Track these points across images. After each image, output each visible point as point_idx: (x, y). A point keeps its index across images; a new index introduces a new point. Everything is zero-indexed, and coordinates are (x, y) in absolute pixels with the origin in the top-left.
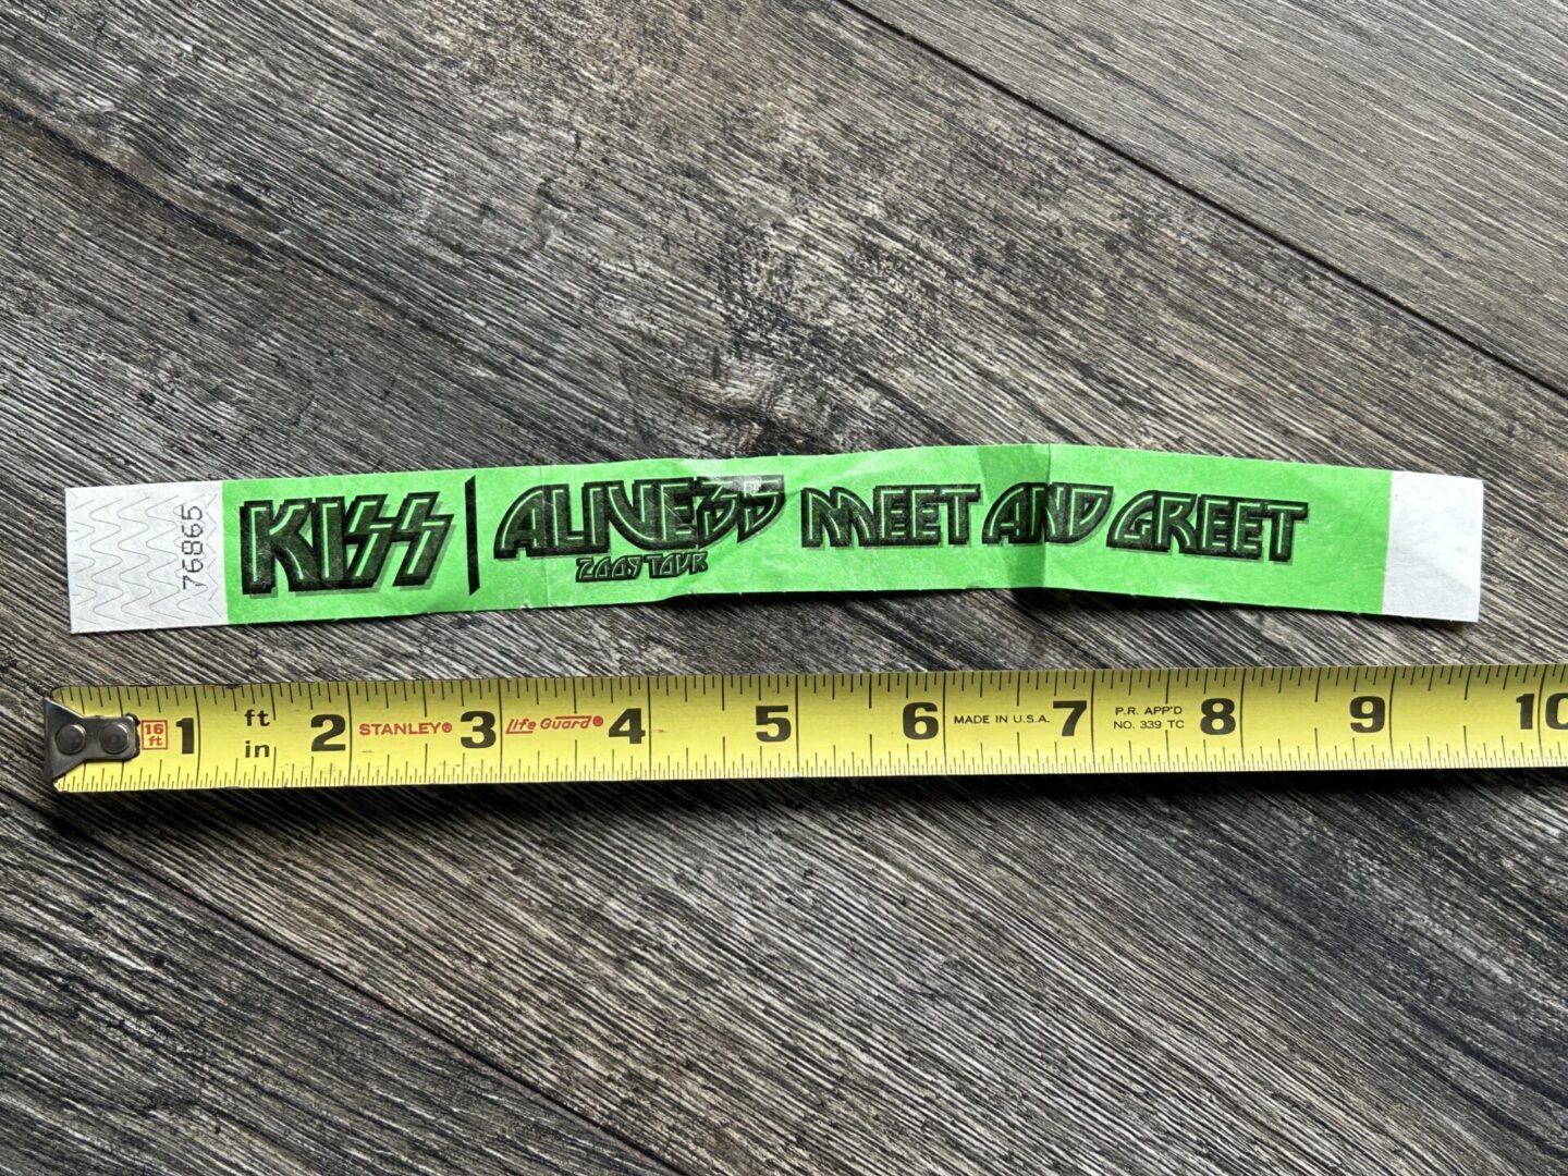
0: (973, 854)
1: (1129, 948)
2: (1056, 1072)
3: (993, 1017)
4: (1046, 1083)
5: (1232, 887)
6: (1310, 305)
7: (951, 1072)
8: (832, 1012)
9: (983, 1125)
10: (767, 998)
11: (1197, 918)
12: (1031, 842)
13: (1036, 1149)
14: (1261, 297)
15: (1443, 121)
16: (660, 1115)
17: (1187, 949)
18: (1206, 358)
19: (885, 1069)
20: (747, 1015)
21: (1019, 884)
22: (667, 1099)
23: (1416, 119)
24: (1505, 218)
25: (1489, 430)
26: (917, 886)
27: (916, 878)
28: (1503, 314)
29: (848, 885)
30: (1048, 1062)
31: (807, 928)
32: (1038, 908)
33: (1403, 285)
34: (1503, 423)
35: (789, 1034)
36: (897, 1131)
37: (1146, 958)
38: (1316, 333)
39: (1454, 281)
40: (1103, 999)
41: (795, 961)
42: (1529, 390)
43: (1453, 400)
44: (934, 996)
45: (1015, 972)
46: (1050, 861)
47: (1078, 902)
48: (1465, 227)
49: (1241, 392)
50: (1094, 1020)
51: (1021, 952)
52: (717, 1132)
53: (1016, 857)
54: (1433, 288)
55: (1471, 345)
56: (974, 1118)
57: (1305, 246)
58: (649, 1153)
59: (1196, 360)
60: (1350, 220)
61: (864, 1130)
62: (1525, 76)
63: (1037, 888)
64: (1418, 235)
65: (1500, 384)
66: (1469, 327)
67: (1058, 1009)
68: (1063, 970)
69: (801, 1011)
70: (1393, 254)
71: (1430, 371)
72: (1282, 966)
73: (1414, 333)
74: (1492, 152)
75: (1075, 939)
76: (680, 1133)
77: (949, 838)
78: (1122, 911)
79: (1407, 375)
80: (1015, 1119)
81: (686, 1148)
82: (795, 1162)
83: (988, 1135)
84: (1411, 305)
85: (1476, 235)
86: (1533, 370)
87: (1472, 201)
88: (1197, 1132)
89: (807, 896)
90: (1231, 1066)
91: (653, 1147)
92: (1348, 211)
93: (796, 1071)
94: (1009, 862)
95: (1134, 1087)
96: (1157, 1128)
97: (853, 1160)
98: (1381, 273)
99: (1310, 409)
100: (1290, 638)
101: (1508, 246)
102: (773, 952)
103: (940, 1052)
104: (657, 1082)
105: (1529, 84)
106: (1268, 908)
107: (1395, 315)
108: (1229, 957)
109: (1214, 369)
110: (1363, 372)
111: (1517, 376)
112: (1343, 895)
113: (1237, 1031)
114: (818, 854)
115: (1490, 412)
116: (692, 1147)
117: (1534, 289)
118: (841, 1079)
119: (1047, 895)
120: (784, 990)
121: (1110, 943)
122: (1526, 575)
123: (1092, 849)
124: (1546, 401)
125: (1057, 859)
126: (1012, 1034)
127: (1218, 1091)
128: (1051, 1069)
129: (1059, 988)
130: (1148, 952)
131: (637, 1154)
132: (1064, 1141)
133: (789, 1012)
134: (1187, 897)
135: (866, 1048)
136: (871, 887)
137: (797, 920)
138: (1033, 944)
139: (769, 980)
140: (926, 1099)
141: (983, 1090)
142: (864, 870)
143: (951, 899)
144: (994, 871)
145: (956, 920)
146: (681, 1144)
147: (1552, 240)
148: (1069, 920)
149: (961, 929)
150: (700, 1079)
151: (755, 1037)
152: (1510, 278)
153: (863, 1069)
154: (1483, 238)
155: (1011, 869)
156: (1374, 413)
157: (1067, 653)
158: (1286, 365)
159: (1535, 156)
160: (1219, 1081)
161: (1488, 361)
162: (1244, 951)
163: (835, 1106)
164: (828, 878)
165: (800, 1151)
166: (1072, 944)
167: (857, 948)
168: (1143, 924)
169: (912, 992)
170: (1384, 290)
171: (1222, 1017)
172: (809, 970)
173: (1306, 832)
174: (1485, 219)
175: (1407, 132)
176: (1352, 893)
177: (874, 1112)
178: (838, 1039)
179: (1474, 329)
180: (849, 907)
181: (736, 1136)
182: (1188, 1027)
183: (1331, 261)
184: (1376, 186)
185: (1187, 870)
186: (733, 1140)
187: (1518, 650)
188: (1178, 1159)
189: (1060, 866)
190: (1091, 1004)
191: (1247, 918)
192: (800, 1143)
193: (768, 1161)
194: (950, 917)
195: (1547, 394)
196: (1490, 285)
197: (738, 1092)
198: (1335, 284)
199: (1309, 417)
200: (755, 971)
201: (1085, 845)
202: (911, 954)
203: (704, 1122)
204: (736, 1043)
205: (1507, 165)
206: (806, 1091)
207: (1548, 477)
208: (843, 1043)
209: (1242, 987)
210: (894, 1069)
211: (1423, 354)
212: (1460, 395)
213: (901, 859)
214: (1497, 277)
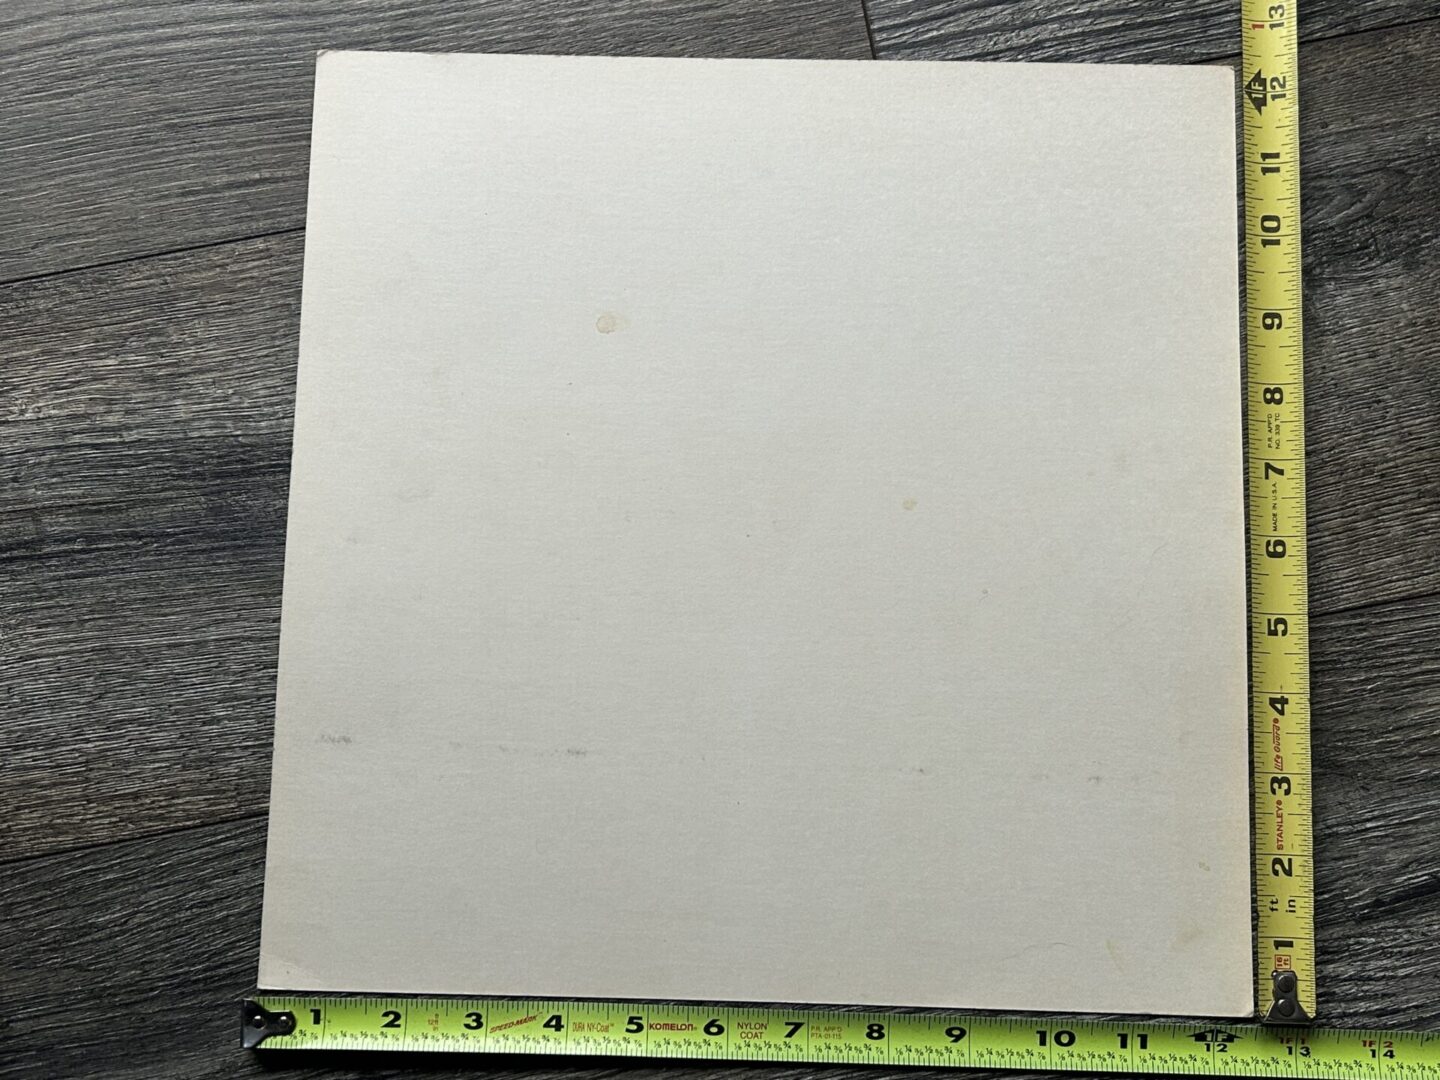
0: (73, 626)
1: (167, 611)
2: (175, 685)
3: (131, 685)
4: (174, 693)
5: (193, 552)
6: (44, 297)
7: (131, 721)
8: (62, 738)
9: (161, 732)
10: (30, 755)
11: (187, 576)
12: (94, 601)
13: (190, 724)
14: (22, 309)
15: (45, 183)
16: (20, 839)
17: (192, 592)
18: (18, 350)
19: (102, 743)
20: (26, 769)
21: (101, 622)
22: (19, 830)
23: (32, 191)
24: (99, 201)
25: (157, 289)
26: (59, 657)
27: (56, 655)
28: (127, 239)
29: (30, 681)
30: (169, 684)
31: (25, 713)
32: (117, 625)
33: (77, 260)
34: (160, 281)
35: (51, 762)
36: (127, 764)
37: (178, 609)
38: (56, 306)
39: (98, 241)
40: (173, 640)
41: (30, 730)
42: (160, 260)
43: (133, 289)
44: (100, 697)
45: (128, 659)
46: (107, 602)
47: (132, 610)
48: (85, 217)
49: (43, 353)
50: (175, 651)
51: (124, 649)
52: (51, 826)
53: (92, 612)
54: (91, 251)
55: (124, 261)
56: (156, 732)
57: (26, 276)
58: (28, 858)
59: (15, 355)
60: (36, 252)
61: (112, 774)
62: (64, 140)
63: (110, 617)
64: (69, 235)
65: (147, 267)
66: (117, 254)
67: (156, 660)
68: (147, 641)
69: (47, 749)
70: (64, 251)
71: (115, 284)
72: (237, 567)
73: (96, 275)
74: (74, 180)
75: (142, 625)
76: (34, 839)
77: (57, 628)
78: (152, 599)
79: (107, 293)
80: (172, 718)
81: (42, 843)
82: (93, 811)
83: (166, 734)
84: (87, 265)
85: (92, 216)
86: (156, 252)
87: (81, 205)
88: (252, 662)
89: (16, 700)
90: (247, 624)
91: (28, 854)
92: (33, 248)
93: (65, 774)
94: (91, 617)
95: (213, 665)
96: (235, 674)
97: (116, 791)
98: (64, 262)
99: (78, 338)
100: (138, 433)
101: (109, 211)
102: (19, 734)
103: (120, 717)
104: (9, 827)
105: (67, 142)
106: (213, 548)
107: (83, 274)
108: (213, 581)
109: (24, 352)
110: (86, 306)
111: (152, 258)
112: (241, 519)
113: (238, 608)
114: (7, 679)
115: (151, 281)
116: (44, 841)
117: (133, 219)
118: (87, 762)
119: (116, 617)
120: (35, 746)
121: (158, 615)
122: (216, 333)
123: (123, 583)
124: (171, 259)
125: (110, 599)
126: (144, 685)
127: (249, 639)
128: (172, 686)
129: (151, 651)
130: (176, 606)
131: (23, 863)
132: (199, 711)
133: (43, 753)
134: (176, 571)
135: (88, 741)
136: (41, 674)
137: (19, 712)
138: (125, 641)
139: (25, 747)
140: (129, 740)
141: (149, 718)
142: (31, 670)
143: (79, 651)
144: (87, 625)
145: (86, 658)
146: (38, 844)
147: (125, 194)
148: (135, 619)
149: (92, 660)
150: (27, 811)
151: (36, 774)
152: (119, 223)
153: (93, 750)
154: (96, 216)
155: (94, 619)
156: (102, 319)
157: (50, 513)
158: (53, 328)
159: (93, 168)
160: (246, 634)
161: (133, 263)
162: (216, 574)
163: (92, 775)
164: (21, 684)
165: (92, 805)
166: (143, 628)
167: (53, 703)
168: (166, 597)
169: (90, 702)
170: (72, 267)
171: (227, 607)
172: (39, 728)
173: (205, 506)
174: (91, 207)
175: (34, 199)
176: (243, 515)
177: (111, 764)
178: (73, 747)
179: (120, 254)
180: (37, 690)
181: (59, 821)
182: (217, 623)
183: (40, 273)
184: (36, 229)
185: (169, 560)
186: (60, 824)
187: (235, 365)
188: (254, 679)
189: (114, 601)
190: (169, 646)
191: (208, 558)
192: (89, 802)
193: (82, 820)
194: (83, 659)
195: (169, 256)
196: (114, 232)
197: (47, 802)
198: (49, 281)
199: (79, 341)
200: (17, 748)
201: (118, 584)
202: (78, 688)
203: (42, 827)
204: (29, 784)
205: (84, 180)
206: (75, 779)
207: (195, 288)
208: (76, 746)
209: (227, 588)
210: (107, 740)
211: (106, 280)
212: (133, 284)
213: (45, 652)
214: (114, 227)
